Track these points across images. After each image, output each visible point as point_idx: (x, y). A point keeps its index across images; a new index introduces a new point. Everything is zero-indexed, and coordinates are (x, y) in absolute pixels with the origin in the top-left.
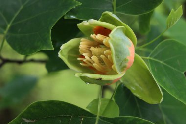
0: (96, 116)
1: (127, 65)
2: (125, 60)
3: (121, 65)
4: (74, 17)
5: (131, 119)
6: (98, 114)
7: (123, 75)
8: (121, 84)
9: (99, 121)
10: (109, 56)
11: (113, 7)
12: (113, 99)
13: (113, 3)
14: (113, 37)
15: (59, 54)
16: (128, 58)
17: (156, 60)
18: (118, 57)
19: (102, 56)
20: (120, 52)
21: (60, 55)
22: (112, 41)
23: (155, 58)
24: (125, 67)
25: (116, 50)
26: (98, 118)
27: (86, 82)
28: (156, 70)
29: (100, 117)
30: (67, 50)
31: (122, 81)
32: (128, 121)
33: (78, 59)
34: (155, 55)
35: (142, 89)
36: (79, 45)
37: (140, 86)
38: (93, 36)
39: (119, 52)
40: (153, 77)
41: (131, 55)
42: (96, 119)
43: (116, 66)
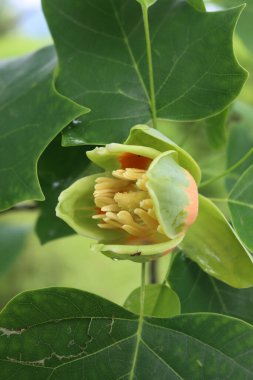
0: (138, 317)
1: (186, 221)
2: (181, 213)
3: (174, 224)
4: (81, 142)
5: (204, 319)
6: (142, 314)
7: (181, 239)
8: (180, 253)
9: (144, 326)
10: (149, 210)
11: (150, 110)
12: (167, 284)
13: (150, 103)
14: (154, 176)
15: (57, 210)
16: (186, 209)
17: (242, 204)
18: (167, 211)
19: (136, 211)
20: (170, 202)
21: (58, 213)
22: (152, 184)
23: (240, 199)
24: (182, 225)
25: (161, 200)
26: (141, 321)
27: (112, 258)
28: (242, 222)
29: (146, 319)
30: (71, 202)
31: (181, 248)
32: (198, 321)
33: (94, 217)
34: (240, 193)
35: (218, 259)
36: (94, 190)
37: (216, 254)
38: (117, 173)
39: (167, 202)
40: (238, 238)
41: (191, 203)
42: (137, 323)
43: (164, 227)
